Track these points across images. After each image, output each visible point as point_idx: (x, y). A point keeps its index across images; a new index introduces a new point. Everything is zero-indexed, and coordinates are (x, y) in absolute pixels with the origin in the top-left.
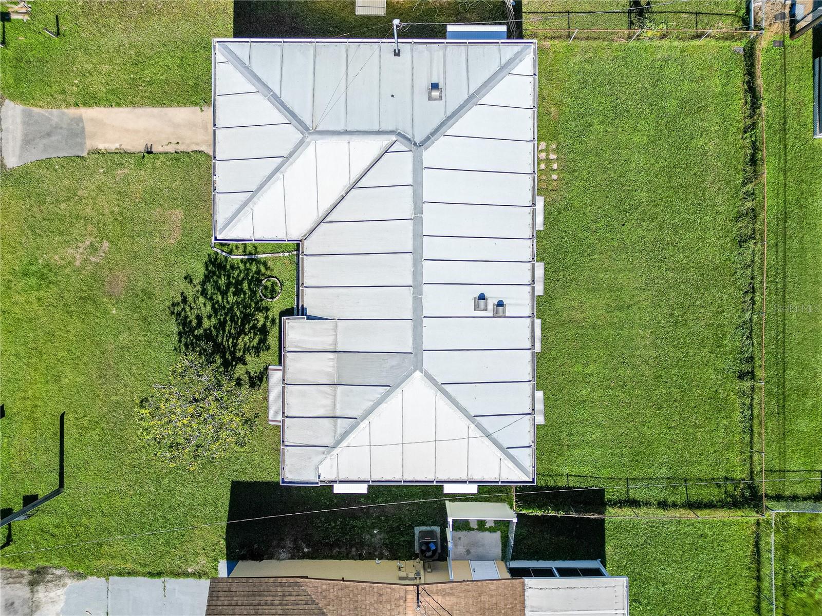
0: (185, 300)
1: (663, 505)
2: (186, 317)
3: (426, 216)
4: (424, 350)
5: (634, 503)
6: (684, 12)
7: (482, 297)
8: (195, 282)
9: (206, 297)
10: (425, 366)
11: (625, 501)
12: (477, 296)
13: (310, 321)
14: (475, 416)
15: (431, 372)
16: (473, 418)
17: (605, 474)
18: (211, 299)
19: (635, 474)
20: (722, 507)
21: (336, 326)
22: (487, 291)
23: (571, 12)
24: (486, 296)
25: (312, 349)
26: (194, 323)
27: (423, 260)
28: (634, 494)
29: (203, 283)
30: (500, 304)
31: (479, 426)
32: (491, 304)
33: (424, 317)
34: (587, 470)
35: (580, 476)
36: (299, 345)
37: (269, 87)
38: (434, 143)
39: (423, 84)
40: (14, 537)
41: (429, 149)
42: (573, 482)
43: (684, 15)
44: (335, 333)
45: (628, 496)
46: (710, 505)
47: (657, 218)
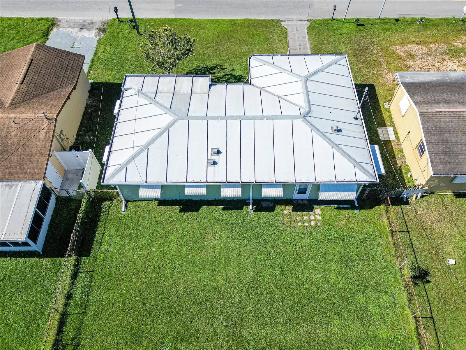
1: (69, 297)
3: (265, 121)
4: (189, 121)
5: (75, 275)
6: (430, 308)
7: (219, 152)
10: (180, 121)
11: (78, 270)
12: (220, 150)
13: (208, 87)
14: (148, 148)
15: (176, 124)
16: (147, 147)
17: (100, 257)
19: (96, 277)
20: (56, 340)
21: (205, 93)
22: (223, 156)
23: (408, 233)
24: (220, 155)
25: (194, 85)
27: (241, 119)
28: (82, 276)
30: (215, 163)
31: (142, 151)
32: (216, 158)
33: (208, 121)
34: (105, 246)
35: (102, 241)
36: (196, 81)
37: (326, 68)
38: (307, 125)
39: (341, 126)
40: (121, 23)
41: (303, 122)
42: (98, 237)
43: (428, 308)
44: (201, 93)
45: (81, 272)
46: (60, 331)
47: (277, 289)
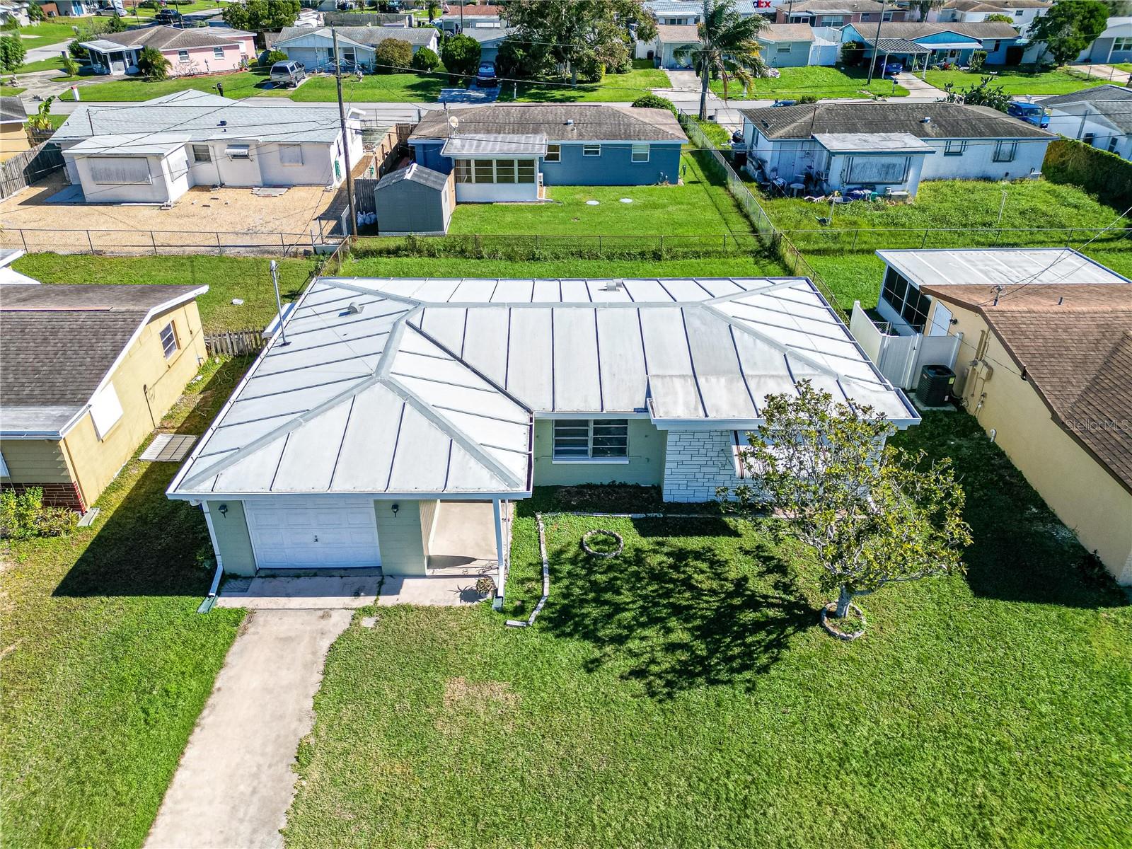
0: (639, 673)
2: (673, 670)
8: (597, 654)
9: (627, 637)
18: (630, 628)
21: (658, 376)
26: (684, 656)
29: (600, 642)
